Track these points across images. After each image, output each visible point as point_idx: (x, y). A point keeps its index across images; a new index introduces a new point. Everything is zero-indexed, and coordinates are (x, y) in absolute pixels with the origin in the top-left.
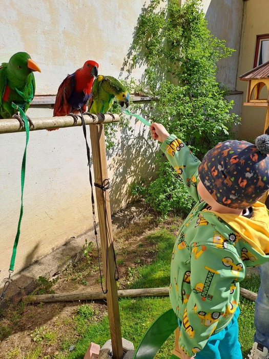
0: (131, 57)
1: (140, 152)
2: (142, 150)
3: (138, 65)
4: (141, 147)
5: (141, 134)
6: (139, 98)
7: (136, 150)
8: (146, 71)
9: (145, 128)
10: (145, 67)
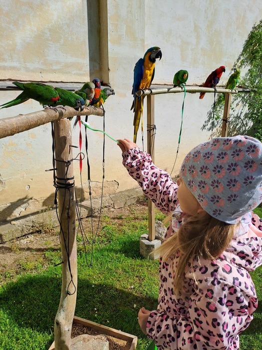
0: (240, 61)
1: (236, 128)
2: (238, 127)
3: (243, 66)
4: (237, 125)
5: (239, 115)
6: (241, 90)
7: (233, 126)
8: (249, 70)
9: (242, 111)
10: (249, 68)
